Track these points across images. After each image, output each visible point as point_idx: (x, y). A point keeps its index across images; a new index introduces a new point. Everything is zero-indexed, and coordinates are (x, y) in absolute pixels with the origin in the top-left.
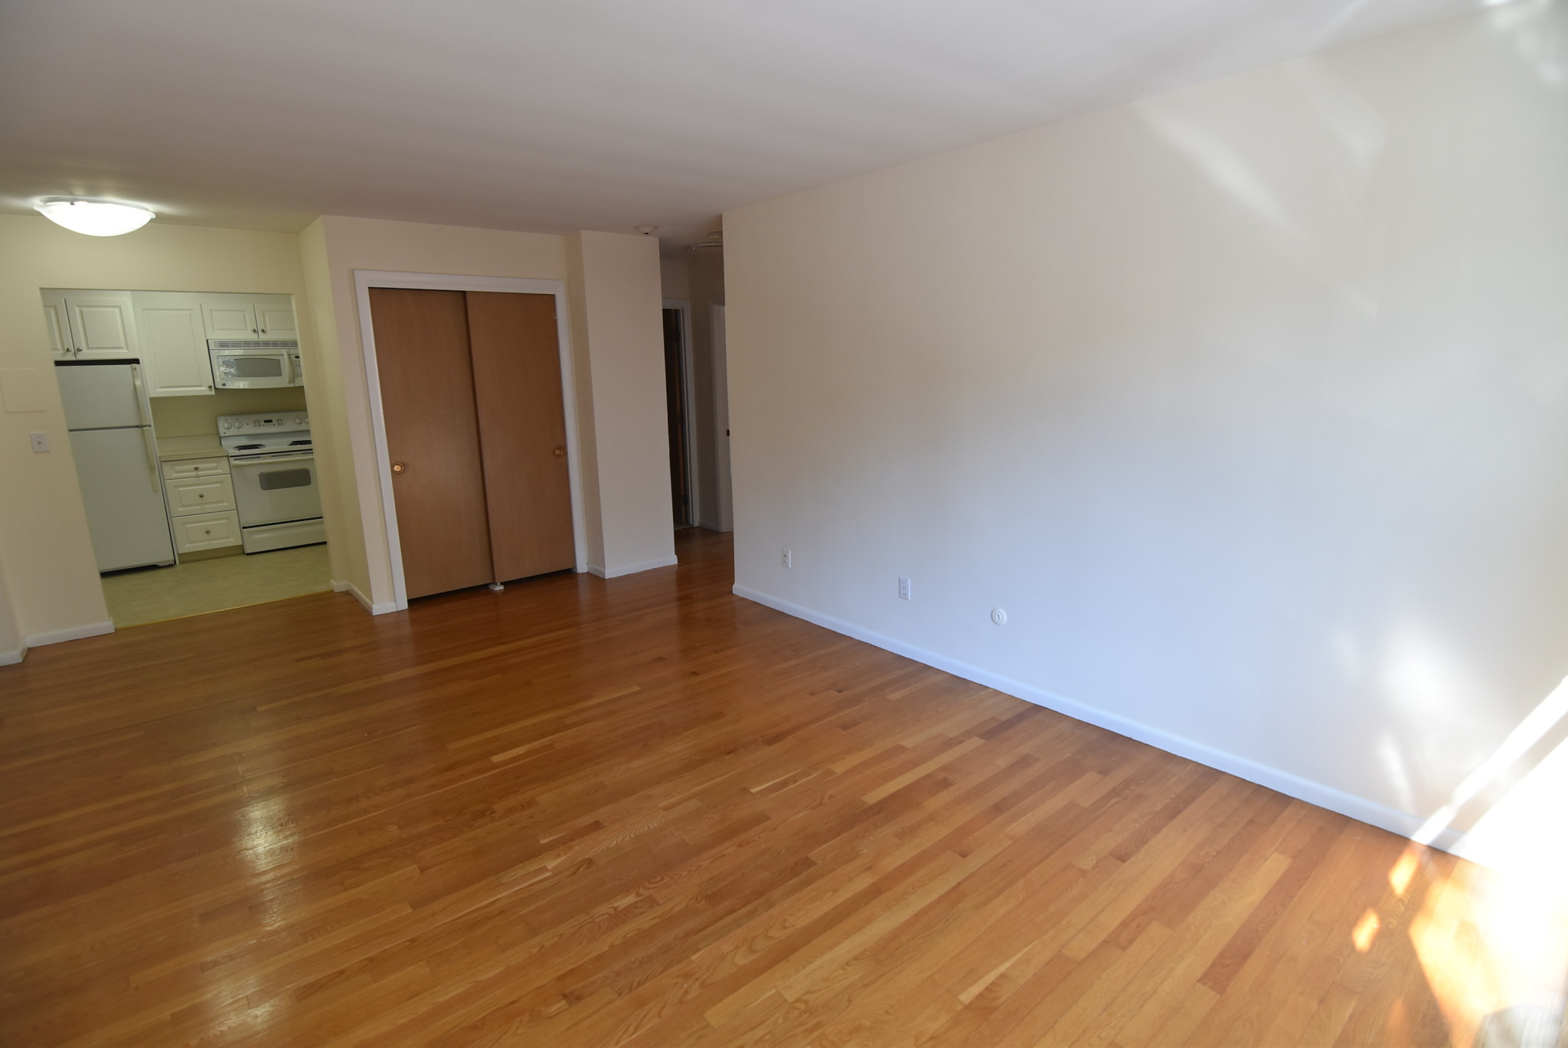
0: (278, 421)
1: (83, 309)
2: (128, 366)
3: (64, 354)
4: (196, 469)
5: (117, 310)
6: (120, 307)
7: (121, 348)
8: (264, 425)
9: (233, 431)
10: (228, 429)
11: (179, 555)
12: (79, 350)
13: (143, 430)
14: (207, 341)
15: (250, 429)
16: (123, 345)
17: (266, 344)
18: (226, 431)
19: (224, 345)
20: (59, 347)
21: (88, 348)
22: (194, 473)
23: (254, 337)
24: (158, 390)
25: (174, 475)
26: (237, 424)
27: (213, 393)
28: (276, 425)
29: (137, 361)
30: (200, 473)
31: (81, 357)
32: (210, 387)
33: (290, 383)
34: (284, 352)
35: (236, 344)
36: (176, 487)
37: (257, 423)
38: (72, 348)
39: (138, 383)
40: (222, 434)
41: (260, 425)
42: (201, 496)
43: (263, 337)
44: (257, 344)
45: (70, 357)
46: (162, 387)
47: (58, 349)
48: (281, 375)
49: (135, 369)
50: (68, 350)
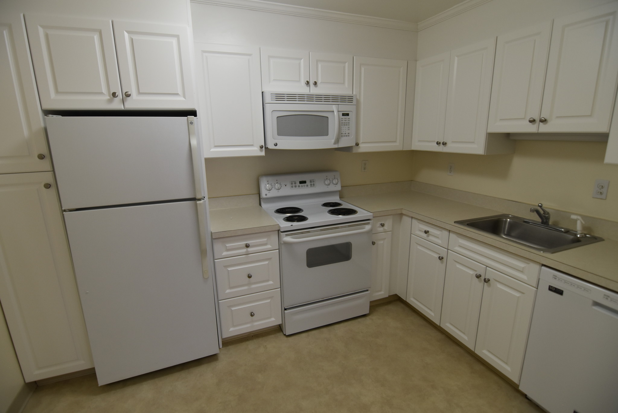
0: (311, 182)
1: (135, 37)
2: (183, 120)
3: (110, 101)
4: (247, 246)
5: (174, 41)
6: (177, 37)
7: (177, 94)
8: (299, 186)
9: (274, 193)
10: (270, 190)
11: (222, 339)
12: (128, 96)
13: (196, 205)
14: (262, 92)
15: (287, 191)
16: (180, 91)
17: (319, 98)
18: (267, 192)
19: (279, 97)
20: (104, 90)
21: (139, 93)
22: (244, 250)
23: (305, 90)
24: (212, 150)
25: (225, 253)
26: (277, 186)
27: (263, 154)
28: (309, 186)
29: (193, 113)
30: (250, 249)
31: (130, 105)
32: (261, 147)
33: (335, 143)
34: (334, 108)
35: (291, 97)
36: (226, 267)
37: (293, 184)
38: (119, 93)
39: (194, 142)
40: (263, 195)
41: (296, 186)
42: (250, 277)
43: (314, 91)
44: (310, 98)
45: (117, 105)
46: (216, 146)
47: (102, 93)
48: (327, 134)
49: (192, 123)
50: (114, 95)
